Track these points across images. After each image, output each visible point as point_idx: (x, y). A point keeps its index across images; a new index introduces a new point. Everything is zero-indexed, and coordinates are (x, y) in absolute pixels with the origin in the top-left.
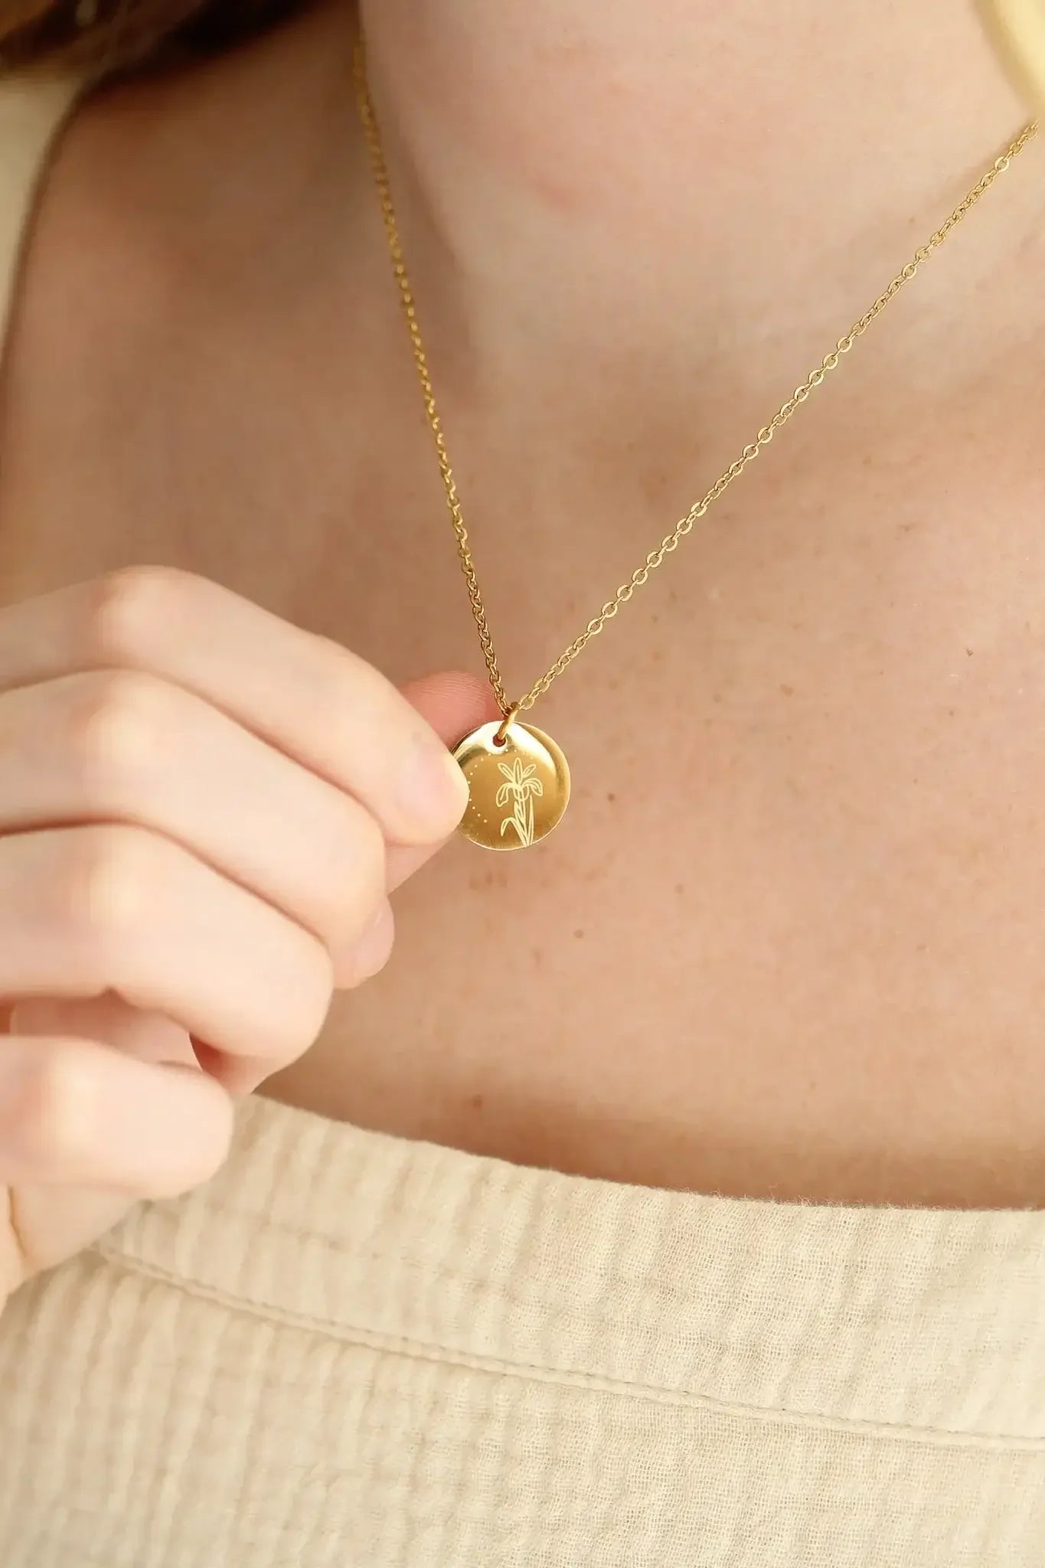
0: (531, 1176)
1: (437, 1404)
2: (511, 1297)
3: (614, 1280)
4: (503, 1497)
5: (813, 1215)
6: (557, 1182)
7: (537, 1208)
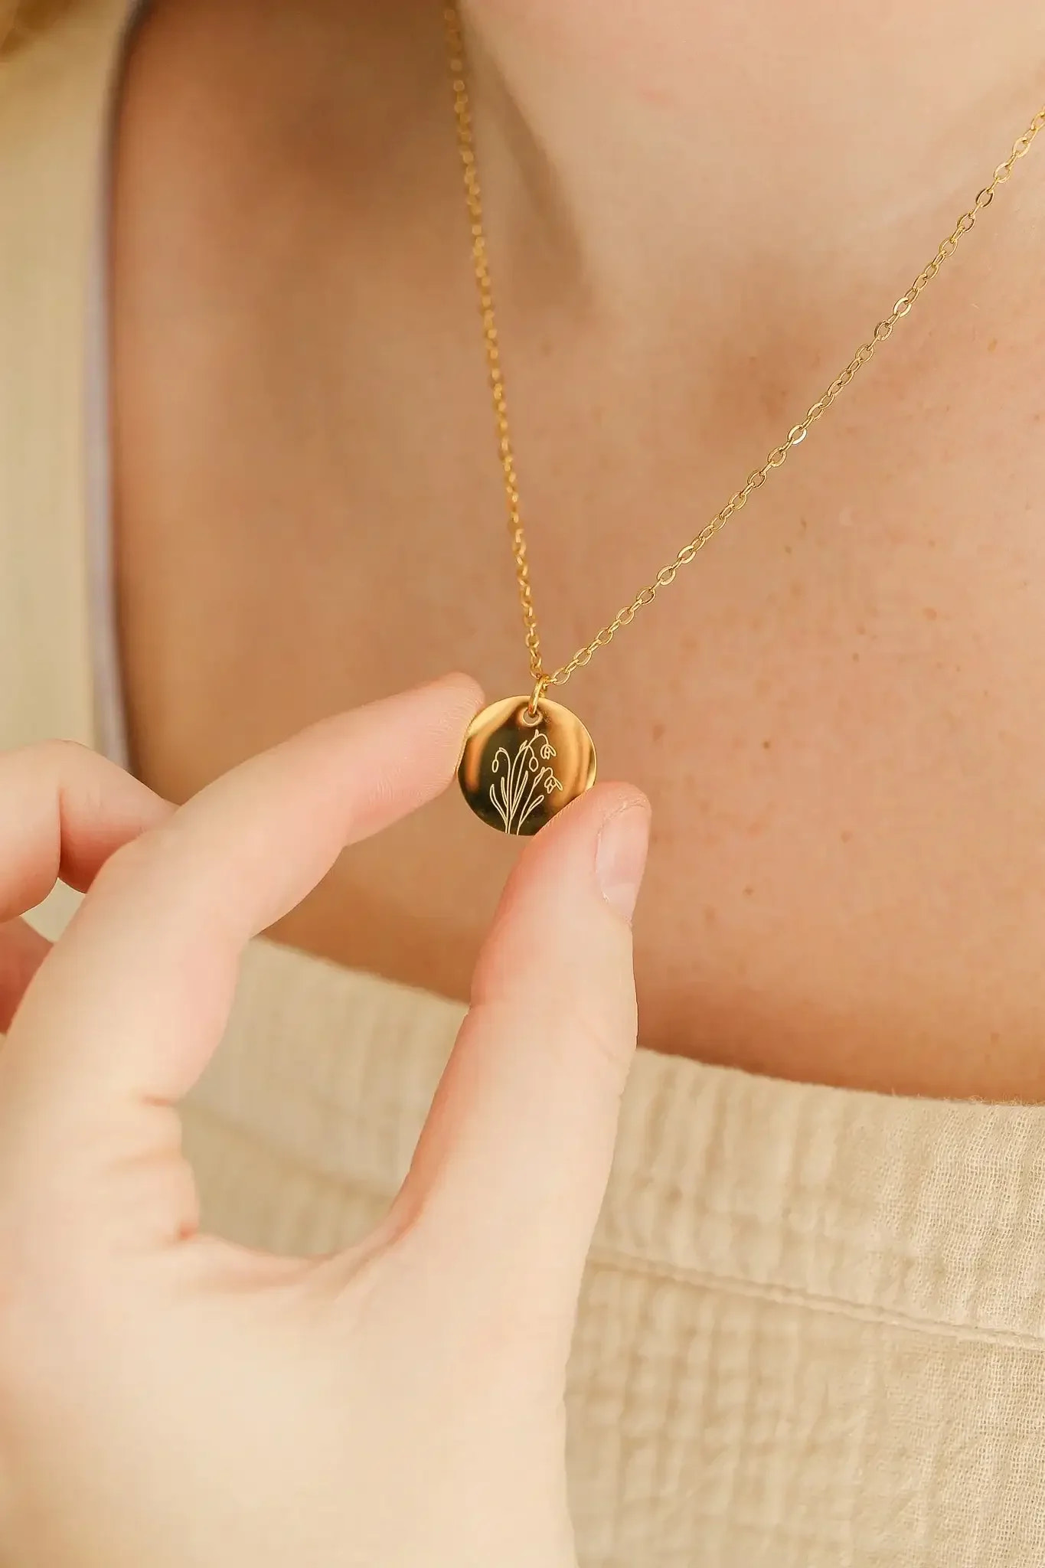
0: (717, 1075)
1: (646, 1319)
2: (702, 1207)
3: (797, 1189)
4: (712, 1417)
5: (986, 1115)
6: (740, 1081)
7: (721, 1109)
